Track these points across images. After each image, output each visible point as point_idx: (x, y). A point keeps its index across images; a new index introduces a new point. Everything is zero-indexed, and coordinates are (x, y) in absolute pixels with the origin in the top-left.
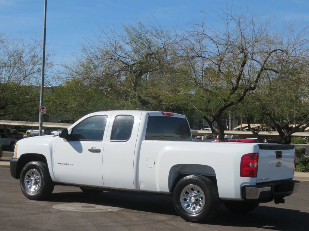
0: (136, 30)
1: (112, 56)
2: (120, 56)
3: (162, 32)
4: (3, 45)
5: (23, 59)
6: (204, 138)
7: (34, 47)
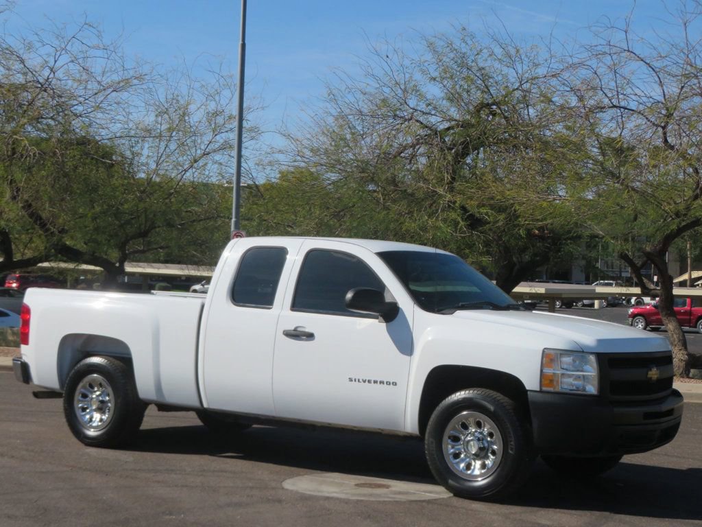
0: (454, 46)
1: (396, 110)
2: (416, 110)
3: (518, 51)
4: (144, 87)
5: (189, 118)
6: (600, 304)
7: (216, 90)
